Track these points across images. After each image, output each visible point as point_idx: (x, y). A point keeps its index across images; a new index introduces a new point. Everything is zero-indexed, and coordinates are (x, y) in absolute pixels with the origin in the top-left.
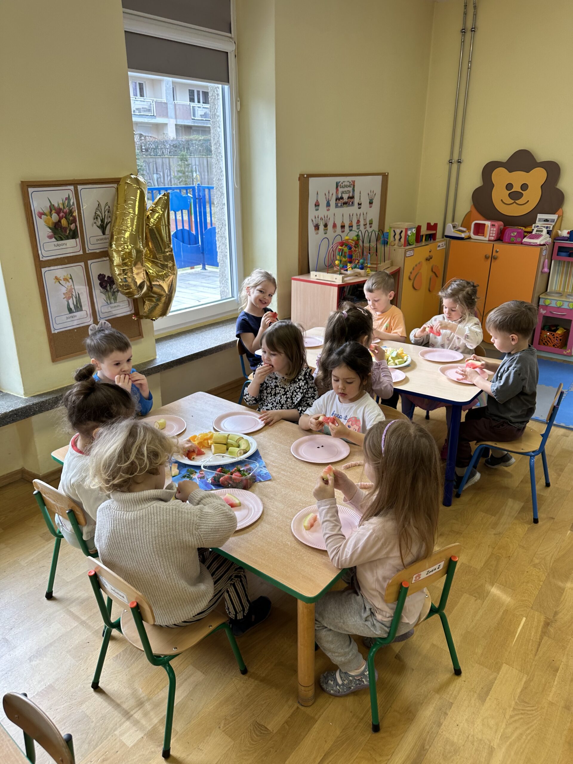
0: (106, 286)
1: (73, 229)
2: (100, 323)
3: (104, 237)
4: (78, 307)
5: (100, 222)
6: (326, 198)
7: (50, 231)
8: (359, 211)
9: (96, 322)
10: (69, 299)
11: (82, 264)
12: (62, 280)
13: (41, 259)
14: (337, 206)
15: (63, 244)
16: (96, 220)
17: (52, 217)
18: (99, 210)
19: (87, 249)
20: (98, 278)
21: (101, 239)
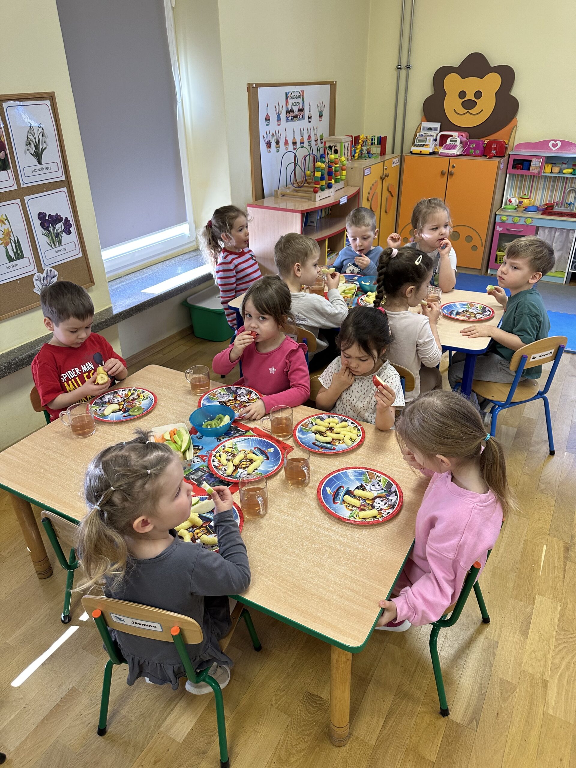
0: (48, 227)
2: (45, 271)
3: (40, 166)
4: (18, 254)
5: (34, 149)
6: (276, 111)
8: (310, 126)
9: (41, 270)
10: (8, 245)
11: (18, 201)
14: (287, 120)
16: (29, 145)
18: (31, 133)
19: (21, 182)
20: (38, 217)
21: (37, 170)
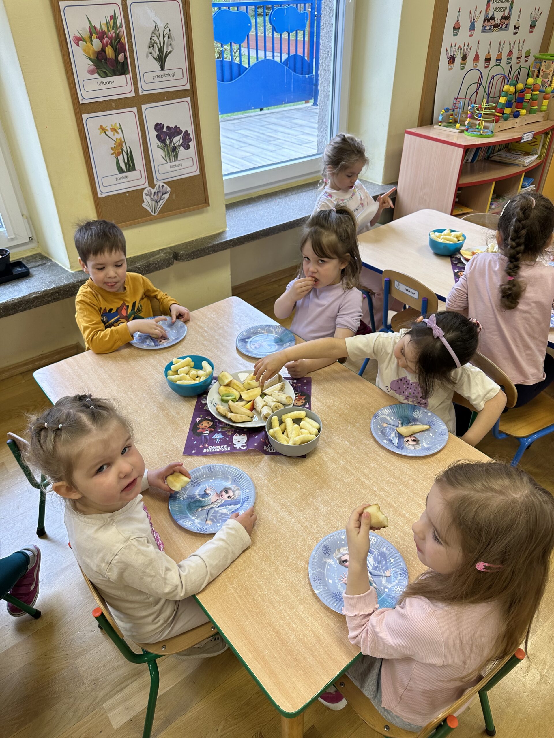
0: (165, 140)
1: (122, 61)
3: (163, 72)
4: (129, 166)
5: (157, 52)
6: (470, 17)
7: (92, 63)
8: (514, 38)
9: (152, 184)
10: (119, 155)
11: (135, 109)
12: (110, 130)
13: (81, 102)
14: (484, 30)
15: (109, 82)
16: (152, 48)
17: (93, 43)
18: (155, 34)
19: (140, 89)
20: (155, 128)
21: (159, 76)
